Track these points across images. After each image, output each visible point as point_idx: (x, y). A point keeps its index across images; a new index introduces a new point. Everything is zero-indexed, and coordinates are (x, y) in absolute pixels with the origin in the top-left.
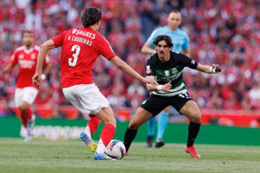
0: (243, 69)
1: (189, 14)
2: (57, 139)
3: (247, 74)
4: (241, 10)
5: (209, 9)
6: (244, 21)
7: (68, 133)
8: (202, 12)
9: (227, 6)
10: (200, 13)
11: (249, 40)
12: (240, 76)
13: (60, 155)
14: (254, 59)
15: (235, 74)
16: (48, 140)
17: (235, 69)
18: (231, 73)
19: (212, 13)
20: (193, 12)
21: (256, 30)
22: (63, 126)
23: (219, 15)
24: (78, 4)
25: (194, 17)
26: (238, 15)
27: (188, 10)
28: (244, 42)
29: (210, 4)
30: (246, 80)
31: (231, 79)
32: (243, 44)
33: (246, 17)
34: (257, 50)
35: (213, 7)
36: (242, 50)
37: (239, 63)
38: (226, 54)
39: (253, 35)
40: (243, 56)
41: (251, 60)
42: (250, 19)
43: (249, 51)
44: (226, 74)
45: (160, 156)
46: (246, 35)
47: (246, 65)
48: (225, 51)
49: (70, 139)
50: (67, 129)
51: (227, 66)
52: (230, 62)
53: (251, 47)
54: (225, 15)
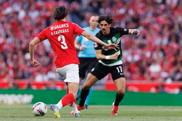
0: (145, 50)
1: (105, 13)
2: (12, 104)
3: (148, 54)
4: (143, 9)
5: (120, 8)
6: (145, 17)
7: (20, 99)
8: (115, 11)
9: (133, 6)
10: (113, 11)
11: (149, 29)
12: (143, 56)
13: (15, 115)
14: (153, 43)
15: (139, 55)
16: (7, 104)
17: (139, 51)
18: (136, 54)
19: (122, 11)
20: (108, 10)
21: (154, 23)
22: (17, 94)
23: (127, 12)
24: (26, 6)
25: (109, 14)
26: (141, 13)
27: (105, 9)
29: (121, 5)
30: (147, 58)
31: (137, 58)
32: (145, 33)
33: (147, 14)
34: (155, 37)
35: (122, 7)
36: (144, 37)
37: (142, 47)
38: (133, 40)
39: (151, 26)
40: (144, 42)
41: (150, 44)
42: (150, 15)
43: (149, 38)
44: (133, 54)
45: (87, 115)
46: (147, 27)
47: (147, 47)
48: (132, 38)
49: (22, 104)
50: (20, 96)
51: (133, 49)
52: (135, 46)
53: (151, 35)
54: (131, 12)
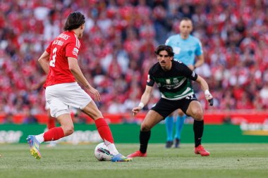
0: (253, 70)
1: (200, 20)
2: (79, 144)
3: (258, 75)
4: (250, 14)
5: (219, 14)
6: (253, 25)
7: (89, 137)
8: (213, 17)
9: (236, 11)
10: (210, 18)
11: (258, 42)
12: (251, 77)
13: (82, 159)
14: (264, 60)
15: (246, 75)
16: (71, 145)
17: (246, 71)
18: (242, 74)
19: (222, 18)
20: (203, 17)
21: (265, 33)
22: (84, 130)
23: (229, 19)
24: (93, 13)
25: (205, 22)
26: (247, 19)
27: (199, 16)
28: (253, 45)
29: (220, 10)
30: (256, 80)
31: (243, 80)
32: (253, 47)
33: (255, 20)
34: (266, 51)
35: (222, 12)
36: (252, 52)
37: (249, 65)
38: (237, 57)
39: (261, 37)
40: (253, 58)
41: (261, 61)
42: (259, 22)
43: (259, 53)
44: (237, 75)
45: (178, 156)
46: (256, 38)
47: (256, 65)
48: (236, 54)
50: (88, 133)
51: (238, 68)
52: (240, 64)
53: (261, 49)
54: (234, 19)
